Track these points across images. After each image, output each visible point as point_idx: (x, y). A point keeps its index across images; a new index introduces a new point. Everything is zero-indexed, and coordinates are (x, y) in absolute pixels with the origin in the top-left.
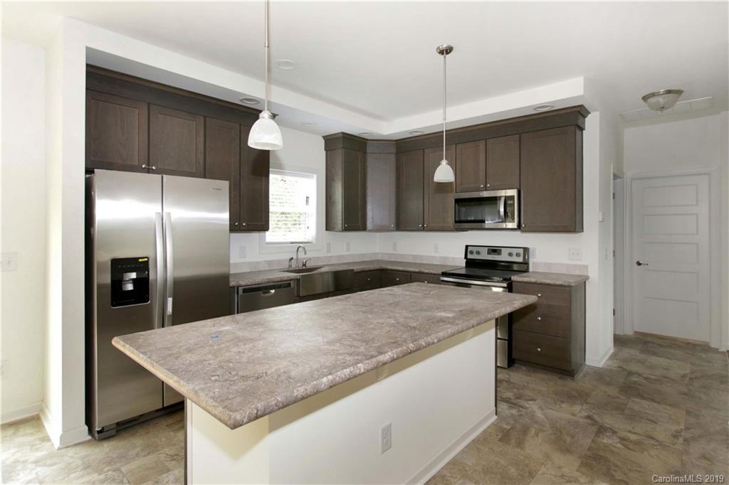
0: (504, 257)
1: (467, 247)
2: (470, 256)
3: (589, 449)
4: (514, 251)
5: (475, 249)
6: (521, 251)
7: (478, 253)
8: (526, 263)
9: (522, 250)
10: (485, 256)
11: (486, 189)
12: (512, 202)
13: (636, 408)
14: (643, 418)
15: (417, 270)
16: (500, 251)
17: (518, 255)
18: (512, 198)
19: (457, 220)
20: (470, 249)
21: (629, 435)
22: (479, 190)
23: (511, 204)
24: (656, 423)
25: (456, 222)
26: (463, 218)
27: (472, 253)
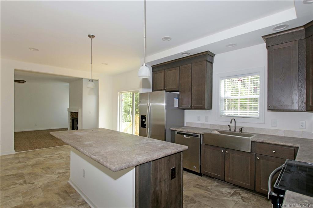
3: (24, 177)
13: (17, 199)
14: (12, 195)
21: (14, 186)
24: (5, 197)
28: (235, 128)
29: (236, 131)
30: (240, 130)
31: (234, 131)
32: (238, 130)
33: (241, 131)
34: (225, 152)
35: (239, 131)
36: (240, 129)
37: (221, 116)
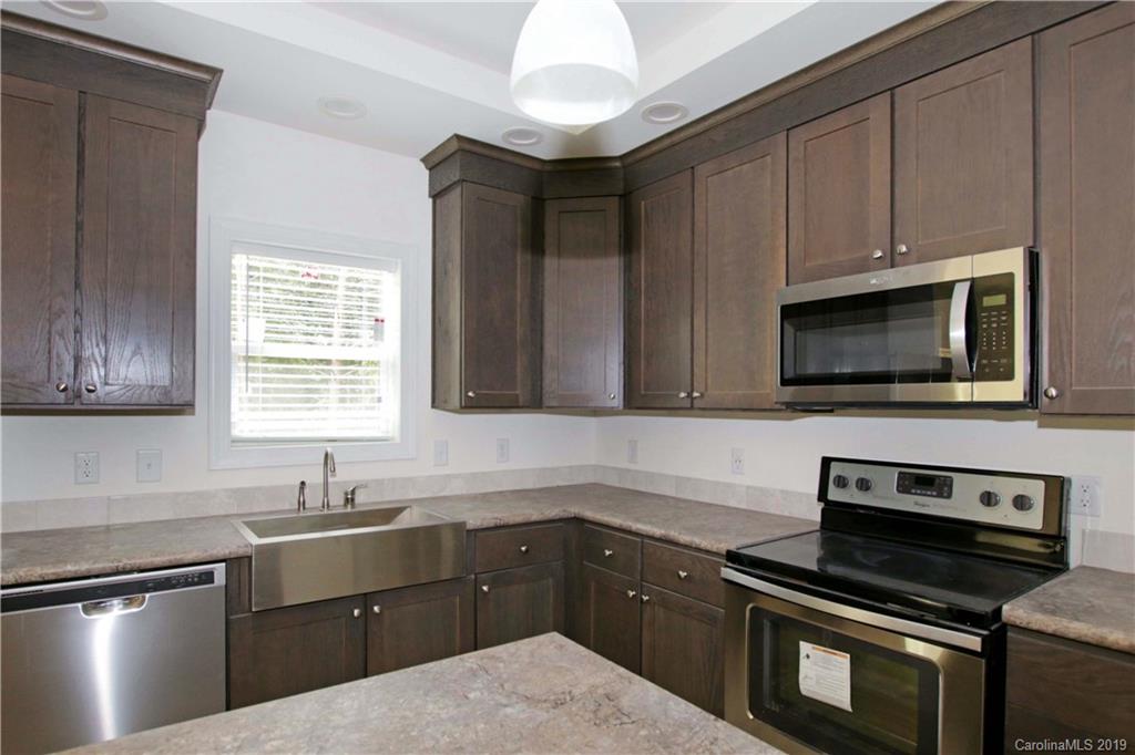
0: (962, 505)
1: (826, 462)
2: (834, 494)
4: (1007, 489)
5: (855, 474)
6: (1036, 491)
7: (864, 485)
8: (1056, 536)
9: (1041, 484)
10: (887, 496)
11: (892, 260)
12: (1000, 300)
15: (658, 532)
16: (949, 483)
17: (1021, 503)
18: (1003, 284)
19: (789, 374)
20: (835, 470)
22: (864, 266)
23: (998, 308)
25: (785, 382)
26: (812, 369)
27: (842, 482)
28: (326, 494)
29: (331, 504)
30: (347, 499)
31: (320, 505)
32: (336, 499)
33: (353, 500)
34: (366, 611)
35: (342, 502)
36: (346, 494)
37: (233, 441)
